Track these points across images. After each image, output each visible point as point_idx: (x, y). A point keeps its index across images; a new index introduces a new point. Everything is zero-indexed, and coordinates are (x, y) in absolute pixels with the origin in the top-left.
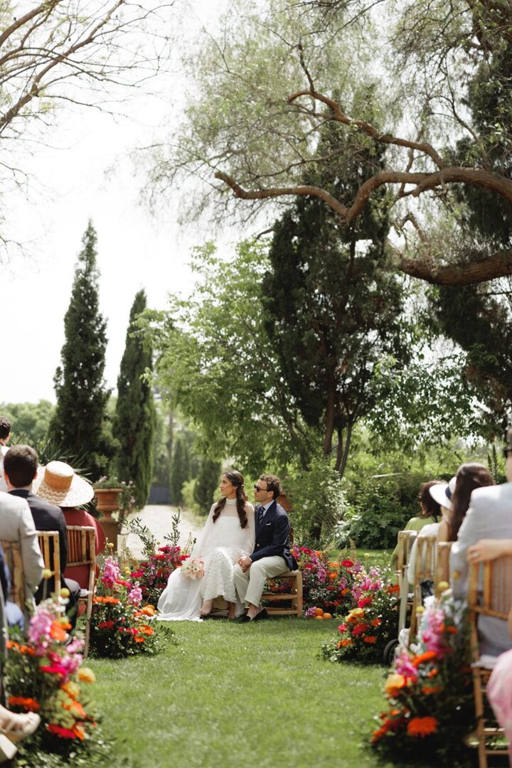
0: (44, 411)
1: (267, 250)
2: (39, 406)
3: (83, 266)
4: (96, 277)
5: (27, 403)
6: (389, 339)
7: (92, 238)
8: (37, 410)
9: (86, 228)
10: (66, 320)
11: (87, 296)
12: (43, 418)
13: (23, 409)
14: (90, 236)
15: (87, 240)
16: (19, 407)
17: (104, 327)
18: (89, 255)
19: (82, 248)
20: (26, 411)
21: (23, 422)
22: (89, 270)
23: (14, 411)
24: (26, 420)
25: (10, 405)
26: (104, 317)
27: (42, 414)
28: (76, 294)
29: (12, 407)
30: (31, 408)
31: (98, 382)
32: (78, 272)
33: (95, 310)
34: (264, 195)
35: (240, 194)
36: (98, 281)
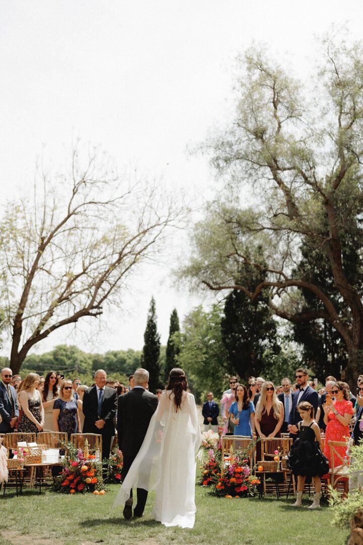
0: (131, 355)
1: (224, 307)
2: (128, 352)
3: (151, 314)
4: (156, 318)
5: (122, 351)
6: (272, 342)
7: (154, 303)
8: (127, 354)
9: (151, 299)
10: (144, 336)
11: (152, 326)
12: (130, 358)
13: (119, 354)
14: (153, 302)
15: (152, 304)
16: (118, 353)
17: (159, 338)
18: (153, 310)
19: (149, 307)
20: (121, 355)
21: (120, 361)
22: (153, 316)
23: (115, 355)
24: (121, 359)
25: (113, 351)
26: (159, 334)
27: (130, 356)
28: (148, 325)
29: (114, 353)
30: (124, 353)
31: (157, 361)
32: (149, 317)
33: (155, 331)
34: (220, 289)
35: (212, 288)
36: (157, 320)
